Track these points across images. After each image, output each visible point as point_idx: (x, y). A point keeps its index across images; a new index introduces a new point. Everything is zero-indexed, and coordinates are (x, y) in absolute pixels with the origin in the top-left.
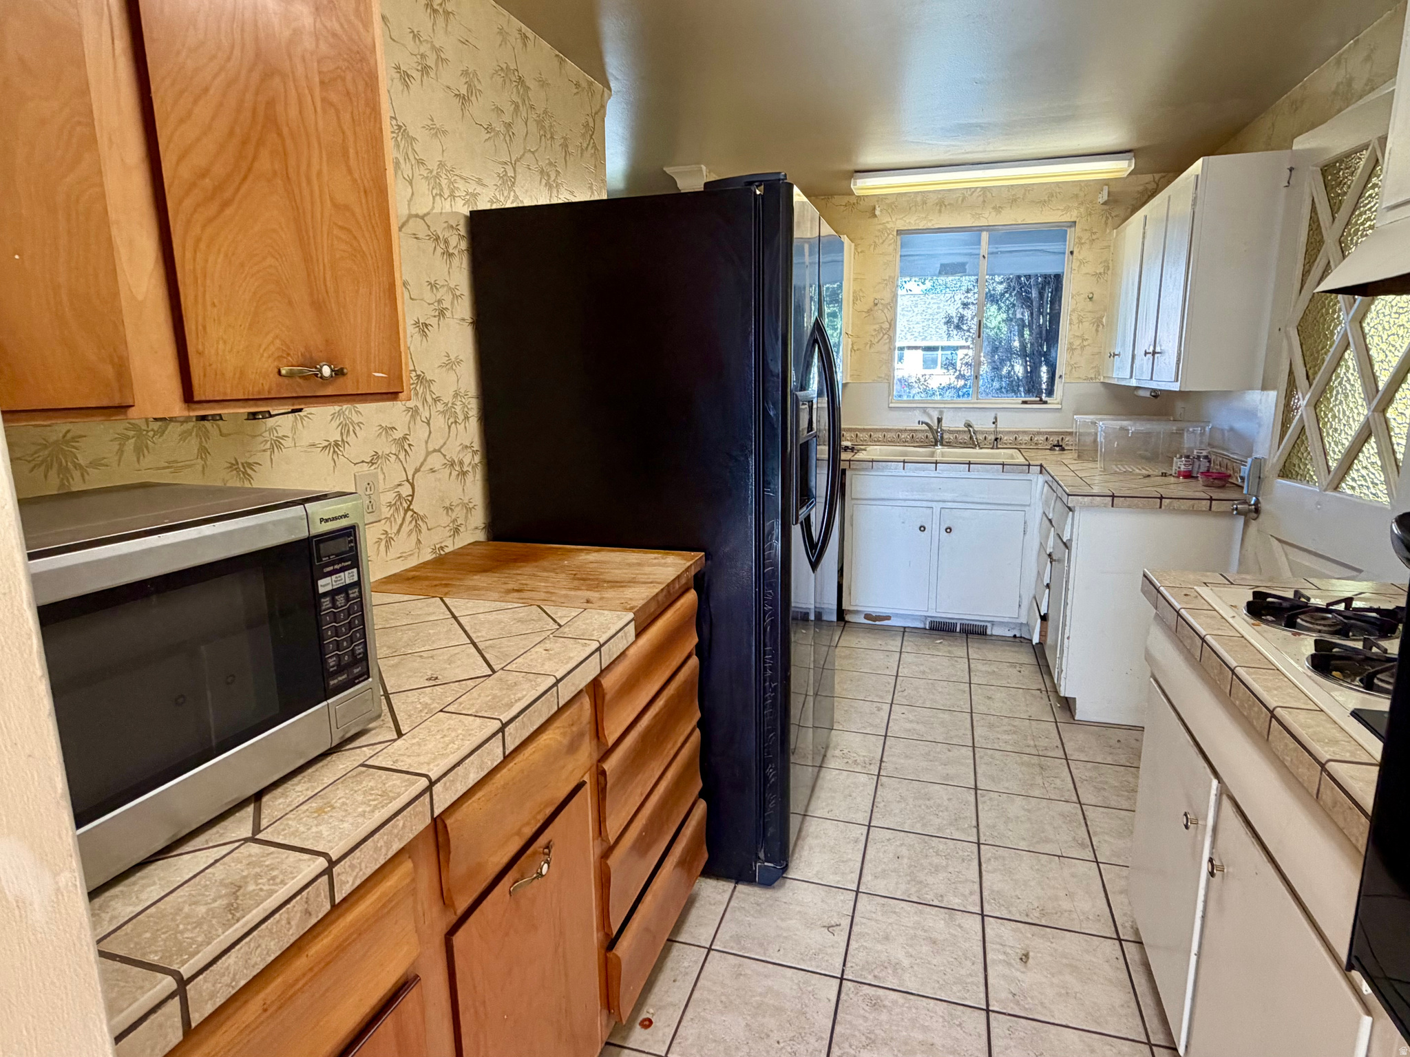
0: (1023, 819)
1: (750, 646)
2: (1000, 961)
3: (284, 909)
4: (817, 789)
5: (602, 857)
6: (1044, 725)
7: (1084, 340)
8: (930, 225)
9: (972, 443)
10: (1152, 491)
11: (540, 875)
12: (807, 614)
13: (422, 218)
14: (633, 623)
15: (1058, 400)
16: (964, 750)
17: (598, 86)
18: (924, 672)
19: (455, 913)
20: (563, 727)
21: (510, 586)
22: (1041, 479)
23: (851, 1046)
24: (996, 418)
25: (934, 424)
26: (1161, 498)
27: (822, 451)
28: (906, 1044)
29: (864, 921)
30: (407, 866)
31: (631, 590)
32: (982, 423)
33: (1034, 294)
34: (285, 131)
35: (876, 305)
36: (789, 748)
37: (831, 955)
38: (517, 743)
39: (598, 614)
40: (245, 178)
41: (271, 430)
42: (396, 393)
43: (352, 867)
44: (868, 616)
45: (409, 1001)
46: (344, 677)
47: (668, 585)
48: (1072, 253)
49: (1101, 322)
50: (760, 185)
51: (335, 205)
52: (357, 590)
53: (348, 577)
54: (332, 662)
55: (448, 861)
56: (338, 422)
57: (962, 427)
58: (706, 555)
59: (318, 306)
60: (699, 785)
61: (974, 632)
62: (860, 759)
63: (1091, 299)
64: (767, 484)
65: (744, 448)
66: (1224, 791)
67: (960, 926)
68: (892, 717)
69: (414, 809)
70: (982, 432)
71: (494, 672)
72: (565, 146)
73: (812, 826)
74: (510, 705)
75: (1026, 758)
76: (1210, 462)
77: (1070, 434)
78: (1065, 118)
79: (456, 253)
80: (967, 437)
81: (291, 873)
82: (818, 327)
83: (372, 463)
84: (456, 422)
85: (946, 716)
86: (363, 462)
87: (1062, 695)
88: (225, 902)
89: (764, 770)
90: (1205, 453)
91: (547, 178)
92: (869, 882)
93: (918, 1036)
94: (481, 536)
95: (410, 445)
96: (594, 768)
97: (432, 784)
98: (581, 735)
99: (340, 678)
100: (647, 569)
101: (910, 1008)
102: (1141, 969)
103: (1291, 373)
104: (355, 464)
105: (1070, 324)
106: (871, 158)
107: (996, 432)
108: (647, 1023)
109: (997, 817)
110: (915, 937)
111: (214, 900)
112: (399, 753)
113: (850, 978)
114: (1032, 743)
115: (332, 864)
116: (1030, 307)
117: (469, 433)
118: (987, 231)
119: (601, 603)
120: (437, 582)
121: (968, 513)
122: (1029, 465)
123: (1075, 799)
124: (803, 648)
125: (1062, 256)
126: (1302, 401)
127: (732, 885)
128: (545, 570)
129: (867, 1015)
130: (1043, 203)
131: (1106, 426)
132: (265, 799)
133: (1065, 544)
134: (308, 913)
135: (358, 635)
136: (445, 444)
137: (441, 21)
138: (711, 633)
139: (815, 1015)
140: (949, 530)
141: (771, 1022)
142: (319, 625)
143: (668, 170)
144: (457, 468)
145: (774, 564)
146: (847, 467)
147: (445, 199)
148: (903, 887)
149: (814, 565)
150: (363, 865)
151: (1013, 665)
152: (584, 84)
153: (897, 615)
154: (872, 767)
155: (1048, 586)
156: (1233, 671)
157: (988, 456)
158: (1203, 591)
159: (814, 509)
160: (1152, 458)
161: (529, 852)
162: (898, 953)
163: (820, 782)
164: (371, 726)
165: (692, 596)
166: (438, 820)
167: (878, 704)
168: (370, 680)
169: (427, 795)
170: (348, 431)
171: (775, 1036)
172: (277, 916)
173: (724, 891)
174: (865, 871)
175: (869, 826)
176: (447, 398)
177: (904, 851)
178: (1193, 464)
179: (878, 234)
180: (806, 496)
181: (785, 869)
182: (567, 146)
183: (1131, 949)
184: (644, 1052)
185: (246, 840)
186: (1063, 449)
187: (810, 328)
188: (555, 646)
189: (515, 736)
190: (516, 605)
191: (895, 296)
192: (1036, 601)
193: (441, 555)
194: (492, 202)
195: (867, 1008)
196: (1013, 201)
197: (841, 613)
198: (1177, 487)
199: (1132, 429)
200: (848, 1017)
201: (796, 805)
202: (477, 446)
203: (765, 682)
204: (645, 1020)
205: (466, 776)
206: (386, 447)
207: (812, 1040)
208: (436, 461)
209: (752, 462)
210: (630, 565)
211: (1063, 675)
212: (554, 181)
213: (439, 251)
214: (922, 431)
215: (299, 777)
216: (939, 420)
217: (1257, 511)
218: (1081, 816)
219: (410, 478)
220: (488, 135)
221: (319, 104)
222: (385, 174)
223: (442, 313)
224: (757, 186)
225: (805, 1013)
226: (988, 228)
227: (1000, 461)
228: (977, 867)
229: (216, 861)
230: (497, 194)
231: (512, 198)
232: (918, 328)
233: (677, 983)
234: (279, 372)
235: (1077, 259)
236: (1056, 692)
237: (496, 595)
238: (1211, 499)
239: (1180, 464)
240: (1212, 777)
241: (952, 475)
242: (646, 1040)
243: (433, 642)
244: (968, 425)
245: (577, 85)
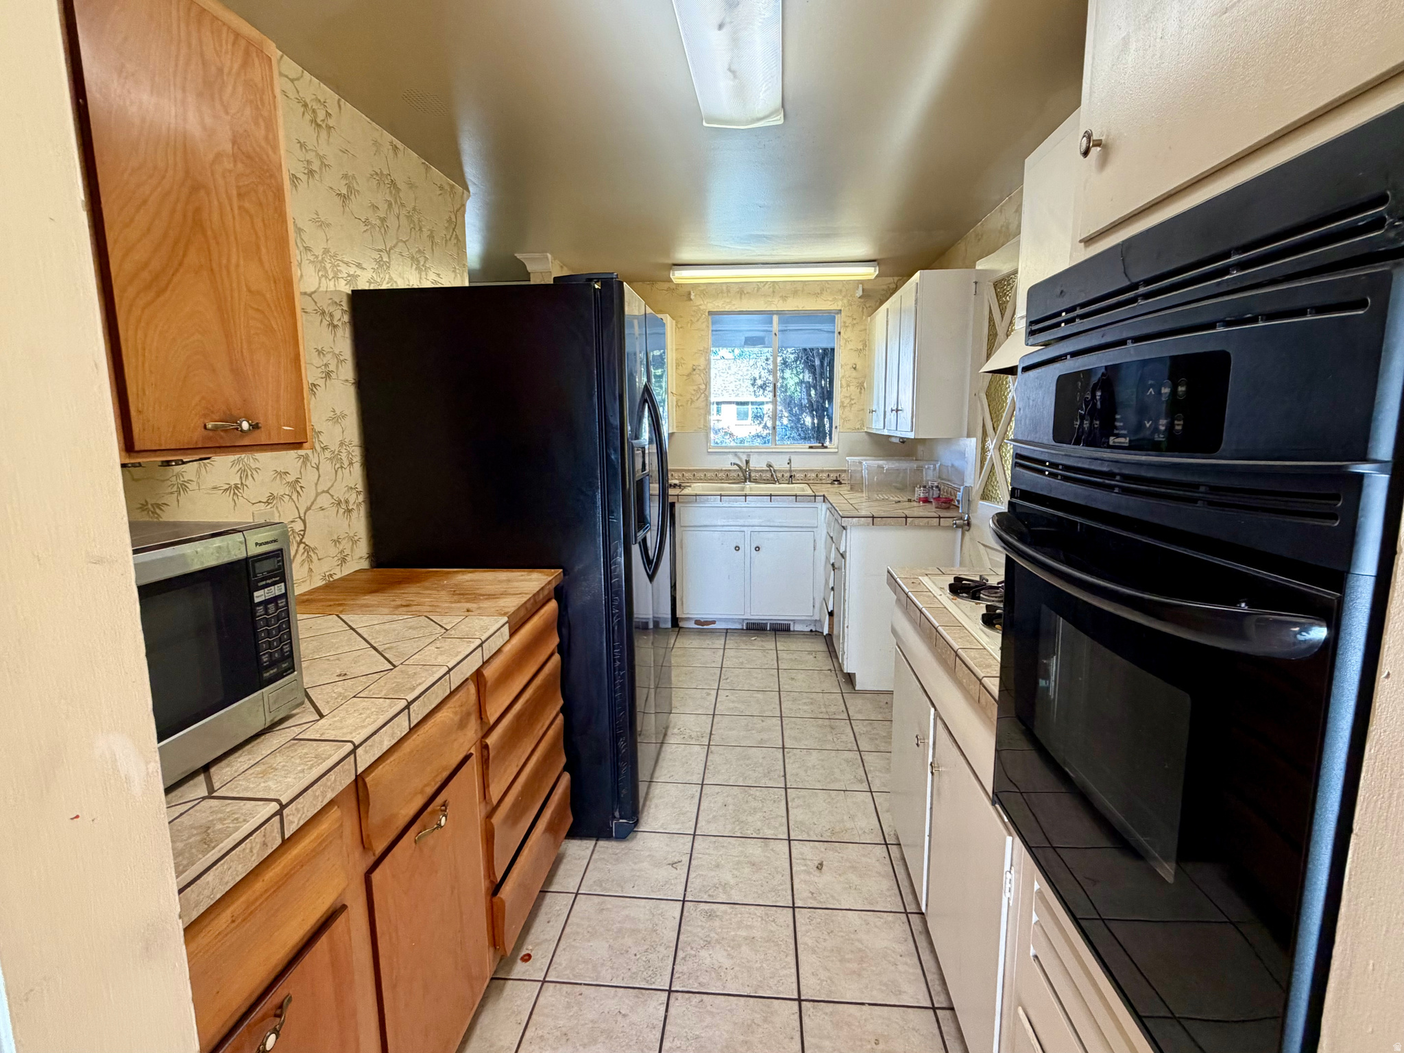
0: (818, 767)
1: (602, 643)
2: (803, 871)
3: (248, 841)
4: (660, 761)
5: (487, 817)
6: (833, 696)
7: (852, 399)
8: (733, 309)
9: (773, 480)
10: (900, 513)
11: (439, 826)
12: (647, 623)
13: (310, 295)
14: (507, 625)
15: (836, 446)
16: (774, 719)
17: (459, 189)
18: (742, 663)
19: (374, 855)
20: (455, 707)
21: (399, 603)
22: (824, 506)
23: (692, 948)
24: (790, 460)
25: (743, 465)
26: (906, 517)
27: (654, 488)
28: (733, 940)
29: (700, 856)
30: (335, 813)
31: (505, 600)
32: (780, 464)
33: (817, 362)
34: (209, 233)
35: (694, 370)
36: (636, 729)
37: (675, 885)
38: (420, 718)
39: (478, 619)
40: (177, 270)
41: (177, 476)
42: (301, 443)
43: (297, 810)
44: (698, 622)
45: (340, 924)
46: (275, 670)
47: (534, 595)
48: (839, 333)
49: (863, 386)
50: (598, 282)
51: (249, 291)
52: (284, 600)
53: (277, 590)
54: (265, 658)
55: (367, 812)
56: (237, 468)
57: (765, 468)
58: (564, 572)
59: (236, 372)
60: (564, 760)
61: (781, 630)
62: (694, 735)
63: (855, 368)
64: (611, 512)
65: (592, 486)
66: (938, 715)
67: (772, 850)
68: (718, 700)
69: (343, 766)
70: (780, 471)
71: (395, 666)
72: (431, 237)
73: (657, 790)
74: (413, 689)
75: (820, 722)
76: (939, 490)
77: (845, 471)
78: (828, 235)
79: (340, 324)
80: (769, 475)
81: (251, 814)
82: (647, 390)
83: (268, 503)
84: (342, 467)
85: (760, 696)
86: (260, 502)
87: (845, 671)
88: (198, 838)
89: (617, 743)
90: (936, 484)
91: (417, 261)
92: (703, 827)
93: (743, 933)
94: (365, 564)
95: (301, 487)
96: (478, 743)
97: (356, 747)
98: (468, 714)
99: (272, 672)
100: (516, 584)
101: (736, 915)
102: (901, 863)
103: (984, 426)
104: (253, 504)
105: (841, 387)
106: (685, 255)
107: (790, 471)
108: (527, 957)
109: (799, 767)
110: (738, 863)
111: (189, 838)
112: (323, 728)
113: (690, 899)
114: (824, 710)
115: (283, 807)
116: (814, 373)
117: (354, 476)
118: (777, 314)
119: (479, 611)
120: (332, 603)
121: (771, 535)
122: (815, 496)
123: (856, 748)
124: (645, 651)
125: (831, 335)
126: (991, 445)
127: (593, 842)
128: (427, 588)
129: (704, 924)
130: (817, 295)
131: (869, 465)
132: (213, 770)
133: (842, 555)
134: (265, 844)
135: (285, 636)
136: (332, 486)
137: (324, 134)
138: (570, 634)
139: (664, 930)
140: (758, 549)
141: (628, 941)
142: (255, 628)
143: (518, 256)
144: (344, 506)
145: (619, 576)
146: (676, 501)
147: (330, 280)
148: (729, 827)
149: (651, 577)
150: (305, 809)
151: (810, 653)
152: (447, 187)
153: (721, 620)
154: (704, 739)
155: (833, 589)
156: (936, 629)
157: (786, 489)
158: (925, 580)
159: (649, 533)
160: (902, 489)
161: (429, 809)
162: (727, 877)
163: (662, 755)
164: (294, 712)
165: (553, 605)
166: (359, 778)
167: (708, 691)
168: (296, 673)
169: (352, 756)
170: (247, 475)
171: (633, 951)
172: (243, 845)
173: (587, 848)
174: (700, 818)
175: (702, 785)
176: (334, 447)
177: (730, 800)
178: (929, 492)
179: (693, 313)
180: (642, 522)
181: (636, 823)
182: (433, 237)
183: (894, 849)
184: (525, 980)
185: (204, 798)
186: (840, 483)
187: (641, 390)
188: (446, 644)
189: (418, 712)
190: (406, 617)
191: (708, 362)
192: (825, 600)
193: (329, 581)
194: (370, 283)
195: (704, 920)
196: (795, 293)
197: (675, 621)
198: (919, 510)
199: (886, 467)
200: (689, 928)
201: (643, 774)
202: (360, 487)
203: (615, 672)
204: (525, 955)
205: (381, 742)
206: (280, 489)
207: (662, 949)
208: (324, 500)
209: (599, 496)
210: (501, 582)
211: (845, 657)
212: (423, 266)
213: (325, 323)
214: (735, 470)
215: (240, 752)
216: (747, 462)
217: (969, 524)
218: (860, 761)
219: (302, 515)
220: (366, 228)
221: (236, 211)
222: (291, 267)
223: (328, 375)
224: (596, 282)
225: (656, 931)
226: (778, 313)
227: (794, 493)
228: (785, 806)
229: (181, 814)
230: (374, 275)
231: (387, 279)
232: (732, 386)
233: (551, 923)
234: (205, 426)
235: (844, 338)
236: (842, 670)
237: (386, 610)
238: (940, 517)
239: (920, 493)
240: (930, 706)
241: (758, 505)
242: (527, 971)
243: (337, 648)
244: (769, 466)
245: (441, 188)
